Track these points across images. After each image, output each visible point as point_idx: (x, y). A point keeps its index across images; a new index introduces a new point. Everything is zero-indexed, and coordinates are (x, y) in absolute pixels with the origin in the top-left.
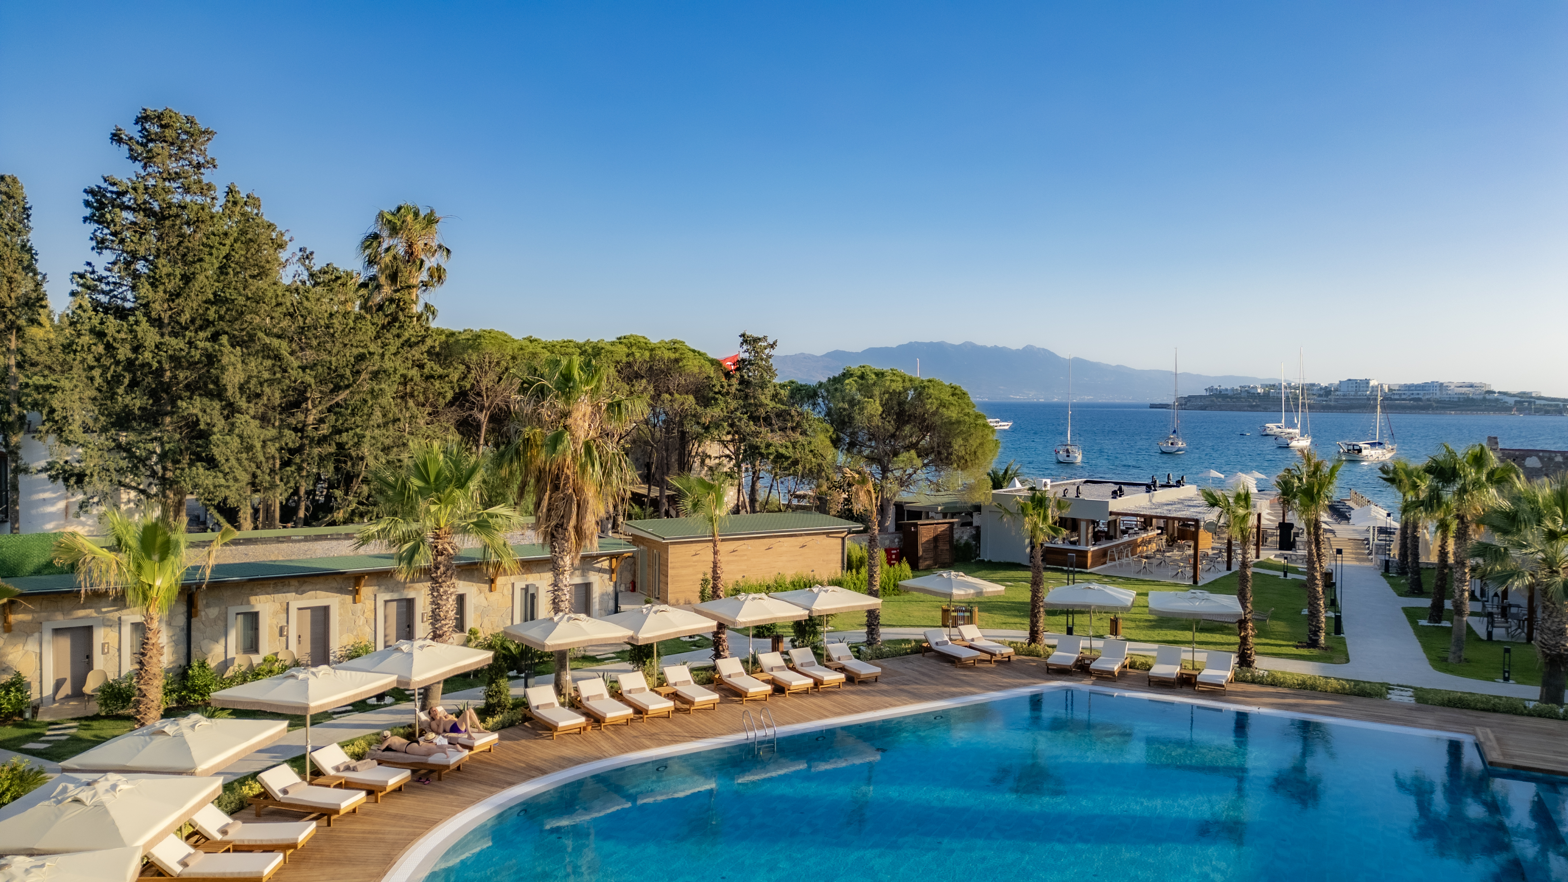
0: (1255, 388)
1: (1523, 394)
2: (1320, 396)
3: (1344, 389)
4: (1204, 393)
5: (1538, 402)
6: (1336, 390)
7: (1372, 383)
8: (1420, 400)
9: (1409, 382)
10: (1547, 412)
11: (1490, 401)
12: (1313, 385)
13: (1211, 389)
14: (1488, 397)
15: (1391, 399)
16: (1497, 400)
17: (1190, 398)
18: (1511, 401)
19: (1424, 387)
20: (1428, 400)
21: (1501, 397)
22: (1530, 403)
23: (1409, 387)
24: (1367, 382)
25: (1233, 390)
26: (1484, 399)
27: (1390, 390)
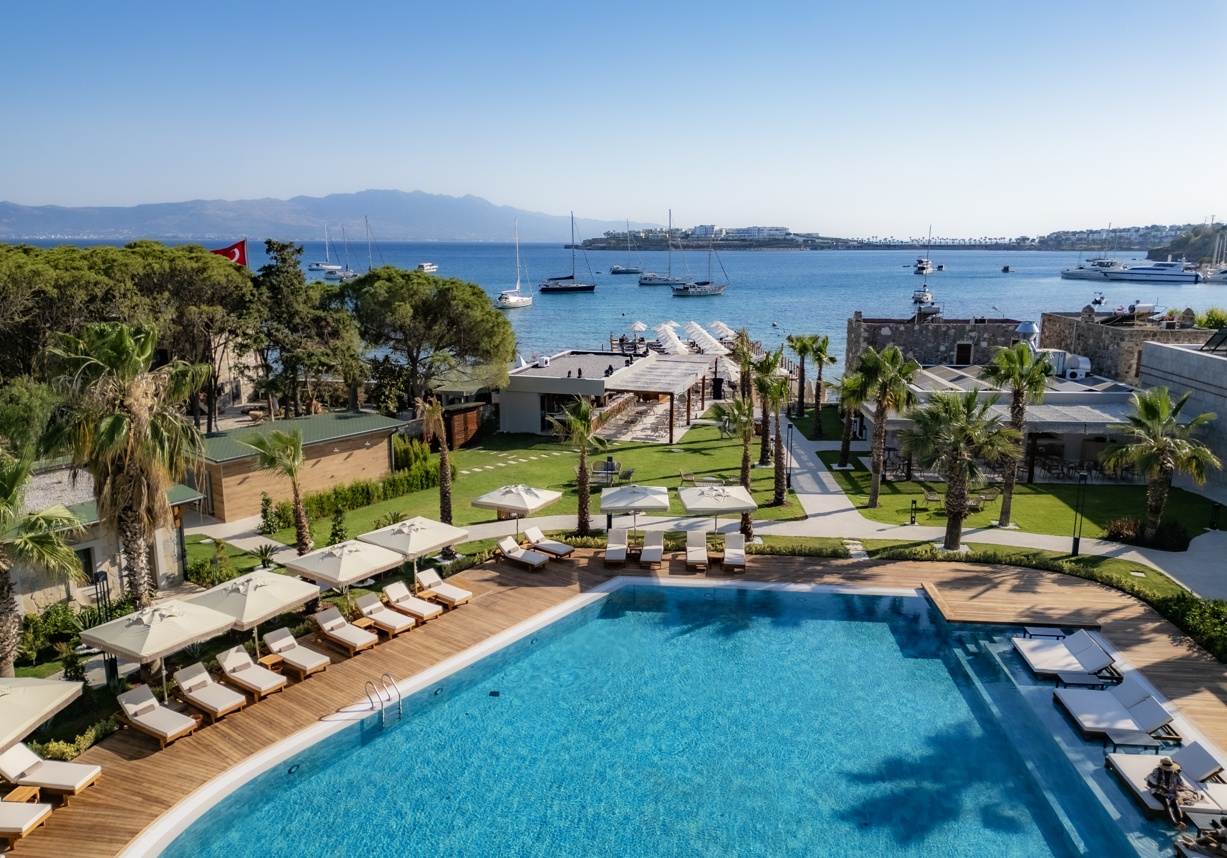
0: (639, 232)
1: (809, 235)
2: (682, 238)
3: (697, 232)
4: (603, 237)
5: (817, 241)
6: (692, 234)
7: (716, 228)
8: (745, 240)
9: (739, 227)
10: (822, 248)
11: (788, 240)
12: (678, 230)
13: (607, 234)
14: (787, 237)
15: (728, 240)
16: (792, 240)
17: (595, 240)
18: (801, 240)
19: (747, 231)
20: (751, 240)
21: (795, 237)
22: (812, 241)
23: (739, 231)
24: (712, 227)
25: (623, 234)
26: (785, 239)
27: (727, 233)
